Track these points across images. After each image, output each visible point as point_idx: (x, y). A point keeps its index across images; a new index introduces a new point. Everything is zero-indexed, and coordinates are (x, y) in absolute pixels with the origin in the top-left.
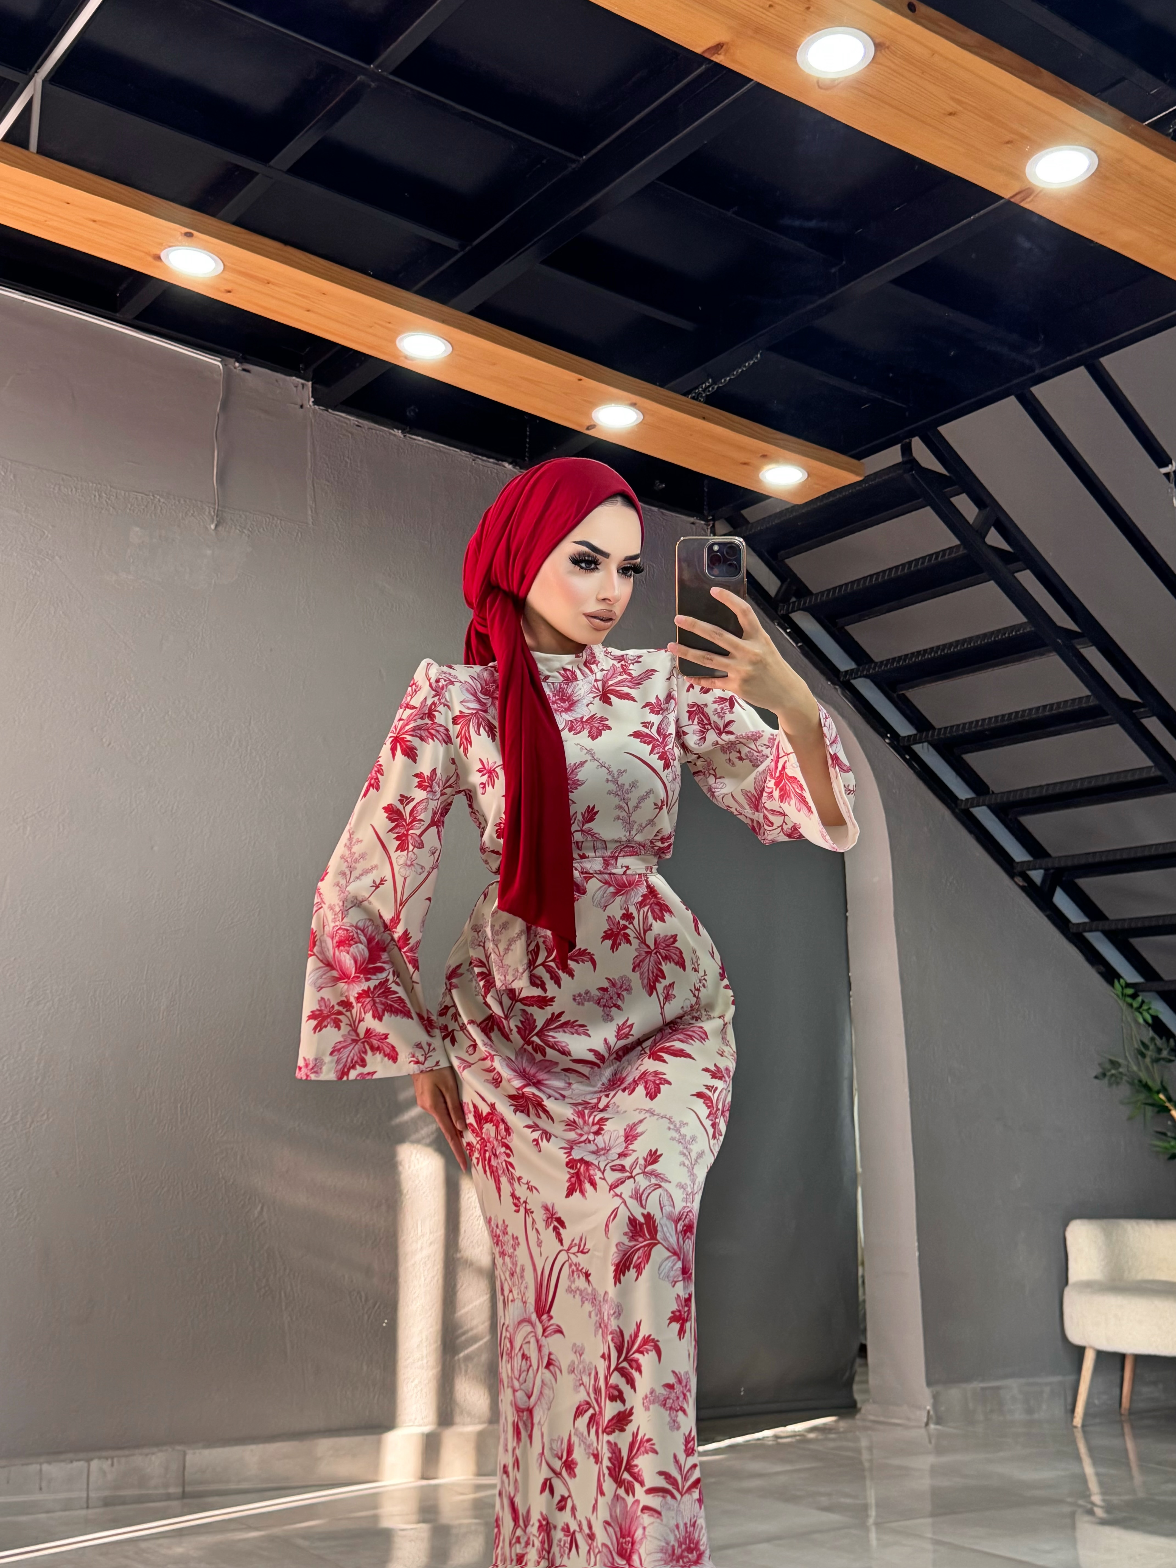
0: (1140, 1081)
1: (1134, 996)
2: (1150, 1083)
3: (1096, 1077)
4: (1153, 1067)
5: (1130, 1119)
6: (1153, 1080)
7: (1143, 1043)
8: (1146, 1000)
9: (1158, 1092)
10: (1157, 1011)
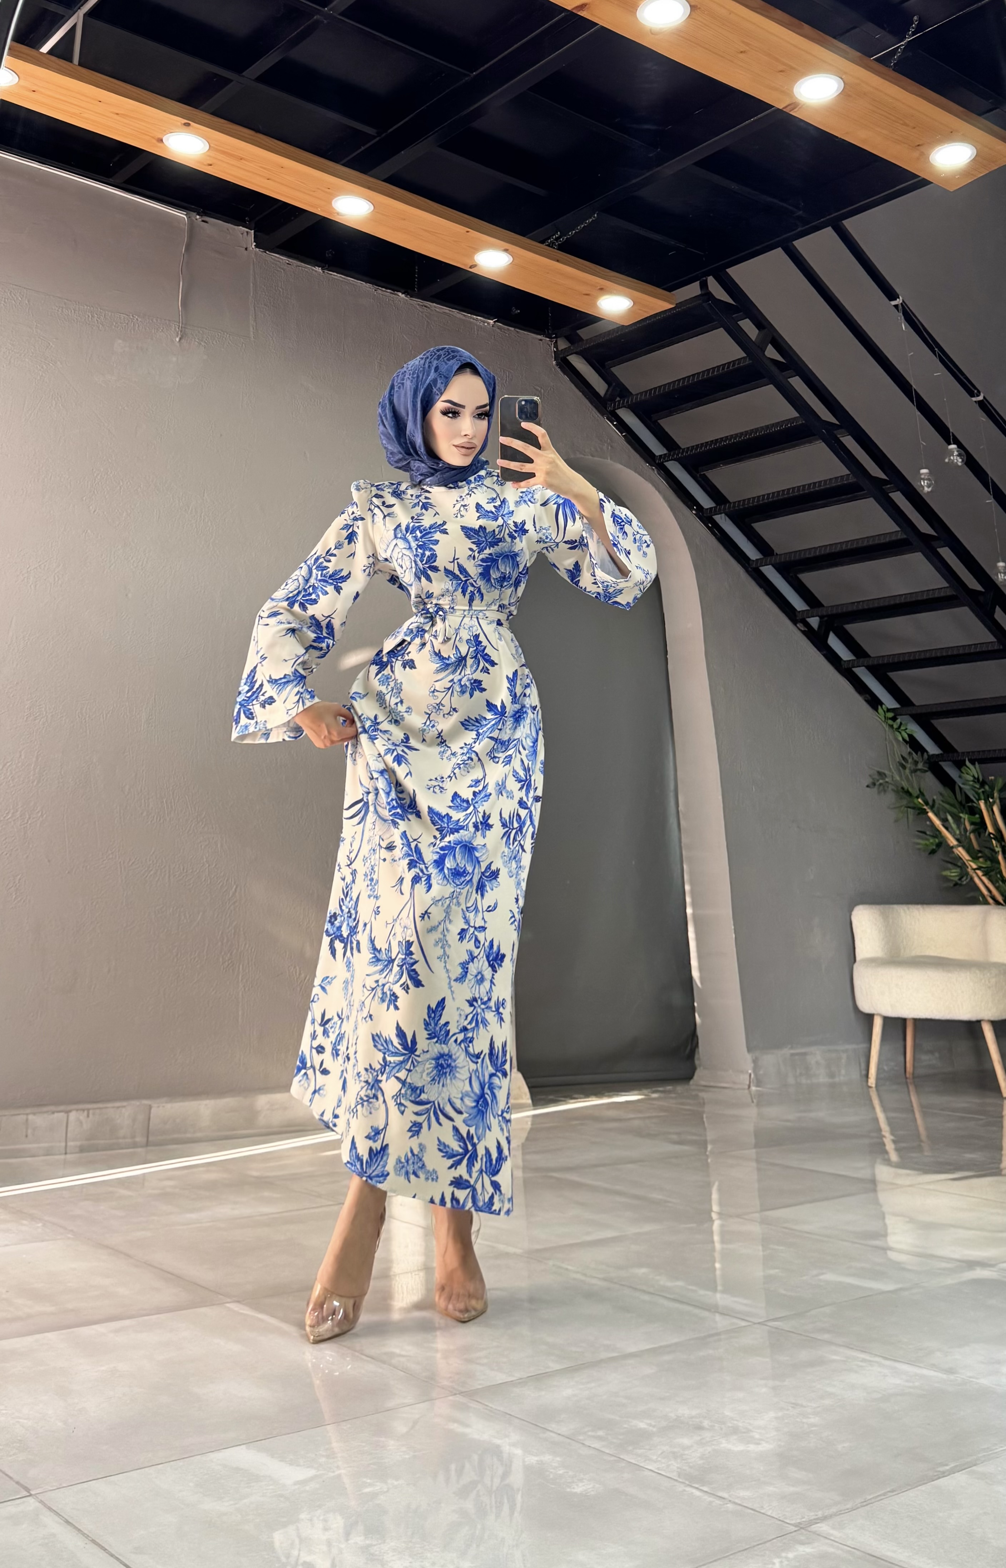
0: (903, 788)
1: (894, 719)
2: (910, 790)
3: (868, 786)
4: (912, 776)
5: (896, 821)
6: (913, 787)
7: (904, 758)
8: (903, 723)
9: (917, 797)
10: (912, 730)
